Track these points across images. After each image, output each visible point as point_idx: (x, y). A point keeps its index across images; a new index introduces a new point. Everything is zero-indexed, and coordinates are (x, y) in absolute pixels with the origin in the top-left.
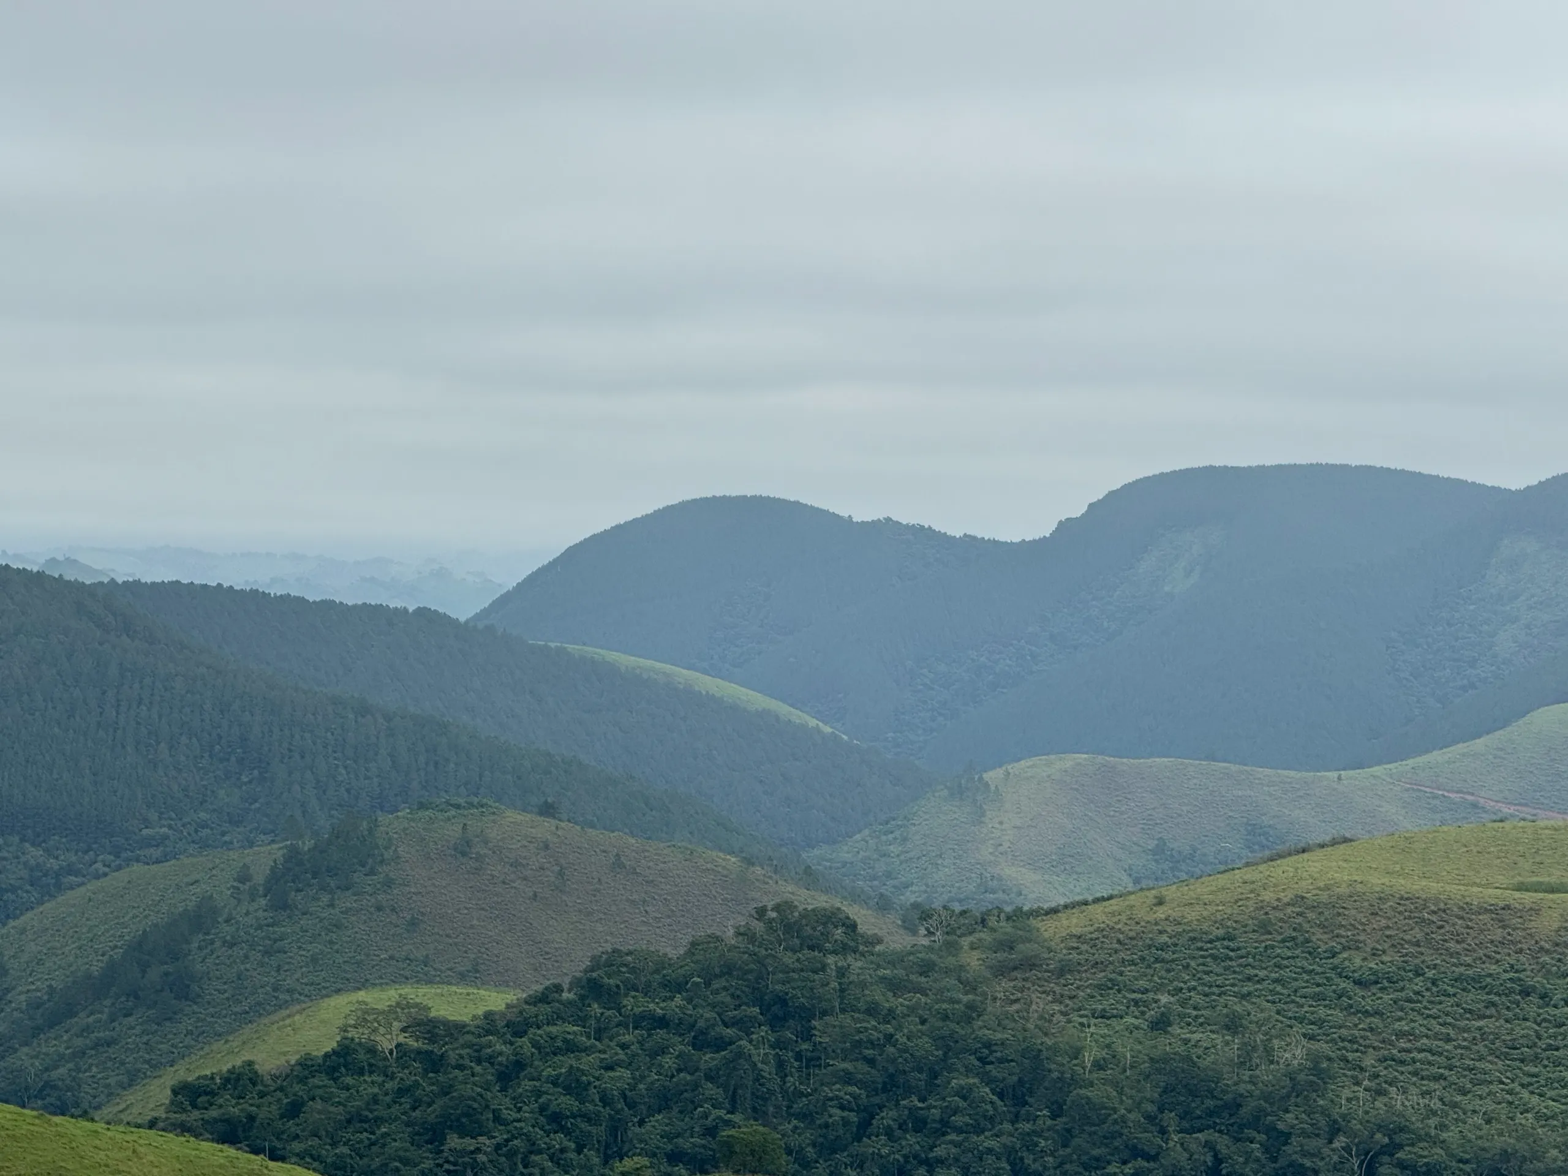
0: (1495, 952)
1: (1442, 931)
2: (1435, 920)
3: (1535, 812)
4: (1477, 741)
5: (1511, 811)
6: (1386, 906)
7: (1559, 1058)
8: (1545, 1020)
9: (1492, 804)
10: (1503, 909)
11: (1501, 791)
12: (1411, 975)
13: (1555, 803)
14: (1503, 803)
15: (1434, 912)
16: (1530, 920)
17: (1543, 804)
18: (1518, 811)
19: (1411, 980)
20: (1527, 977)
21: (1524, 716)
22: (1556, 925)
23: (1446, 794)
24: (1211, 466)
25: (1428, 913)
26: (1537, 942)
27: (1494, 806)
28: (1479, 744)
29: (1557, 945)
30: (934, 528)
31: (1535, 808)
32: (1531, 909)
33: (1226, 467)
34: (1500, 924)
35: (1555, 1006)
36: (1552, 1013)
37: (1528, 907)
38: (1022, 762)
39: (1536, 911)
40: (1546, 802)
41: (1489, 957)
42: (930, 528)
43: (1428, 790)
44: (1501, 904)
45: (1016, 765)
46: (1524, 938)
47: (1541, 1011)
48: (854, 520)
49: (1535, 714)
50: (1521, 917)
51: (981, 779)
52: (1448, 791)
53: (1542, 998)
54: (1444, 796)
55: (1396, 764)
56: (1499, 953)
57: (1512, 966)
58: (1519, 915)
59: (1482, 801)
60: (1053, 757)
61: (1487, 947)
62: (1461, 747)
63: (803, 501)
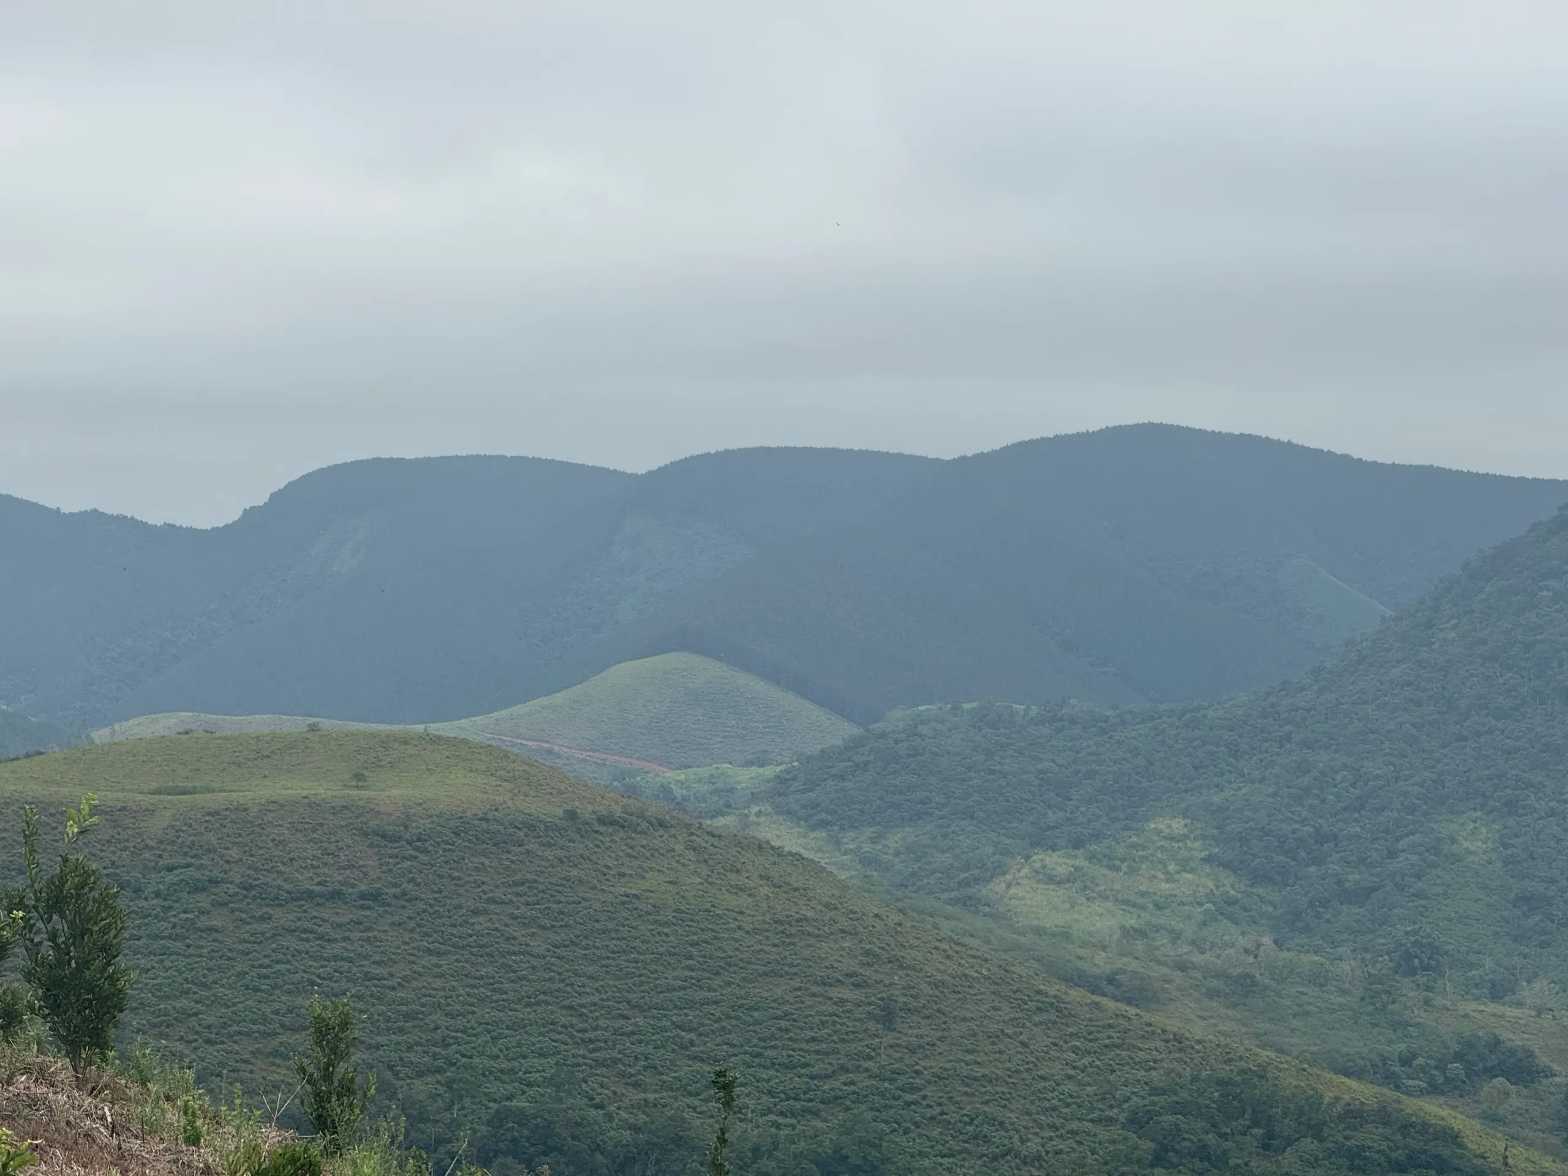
0: (101, 850)
1: (55, 832)
2: (50, 822)
3: (604, 756)
4: (557, 695)
5: (583, 757)
6: (8, 811)
7: (139, 947)
8: (133, 912)
9: (566, 750)
10: (120, 810)
11: (575, 739)
12: (14, 873)
13: (623, 748)
14: (576, 749)
15: (51, 815)
16: (143, 820)
17: (612, 749)
18: (590, 756)
19: (12, 878)
20: (123, 872)
21: (601, 672)
22: (165, 824)
23: (524, 742)
24: (378, 458)
25: (45, 816)
26: (143, 841)
27: (567, 752)
28: (558, 698)
29: (161, 842)
30: (136, 517)
31: (605, 753)
32: (147, 810)
33: (391, 458)
34: (112, 824)
35: (146, 899)
36: (140, 905)
37: (144, 808)
38: (131, 721)
39: (150, 812)
40: (614, 747)
41: (94, 855)
42: (132, 518)
43: (508, 739)
44: (119, 805)
45: (125, 723)
46: (133, 836)
47: (131, 904)
48: (62, 511)
49: (613, 669)
50: (134, 817)
51: (88, 736)
52: (526, 739)
53: (135, 892)
54: (522, 744)
55: (482, 717)
56: (105, 851)
57: (113, 863)
58: (134, 815)
59: (556, 748)
60: (160, 715)
61: (94, 846)
62: (542, 701)
63: (14, 494)
